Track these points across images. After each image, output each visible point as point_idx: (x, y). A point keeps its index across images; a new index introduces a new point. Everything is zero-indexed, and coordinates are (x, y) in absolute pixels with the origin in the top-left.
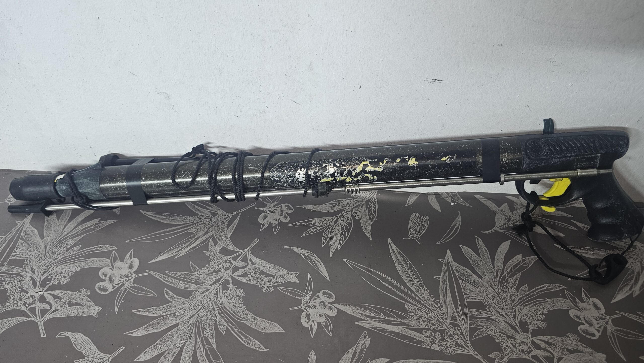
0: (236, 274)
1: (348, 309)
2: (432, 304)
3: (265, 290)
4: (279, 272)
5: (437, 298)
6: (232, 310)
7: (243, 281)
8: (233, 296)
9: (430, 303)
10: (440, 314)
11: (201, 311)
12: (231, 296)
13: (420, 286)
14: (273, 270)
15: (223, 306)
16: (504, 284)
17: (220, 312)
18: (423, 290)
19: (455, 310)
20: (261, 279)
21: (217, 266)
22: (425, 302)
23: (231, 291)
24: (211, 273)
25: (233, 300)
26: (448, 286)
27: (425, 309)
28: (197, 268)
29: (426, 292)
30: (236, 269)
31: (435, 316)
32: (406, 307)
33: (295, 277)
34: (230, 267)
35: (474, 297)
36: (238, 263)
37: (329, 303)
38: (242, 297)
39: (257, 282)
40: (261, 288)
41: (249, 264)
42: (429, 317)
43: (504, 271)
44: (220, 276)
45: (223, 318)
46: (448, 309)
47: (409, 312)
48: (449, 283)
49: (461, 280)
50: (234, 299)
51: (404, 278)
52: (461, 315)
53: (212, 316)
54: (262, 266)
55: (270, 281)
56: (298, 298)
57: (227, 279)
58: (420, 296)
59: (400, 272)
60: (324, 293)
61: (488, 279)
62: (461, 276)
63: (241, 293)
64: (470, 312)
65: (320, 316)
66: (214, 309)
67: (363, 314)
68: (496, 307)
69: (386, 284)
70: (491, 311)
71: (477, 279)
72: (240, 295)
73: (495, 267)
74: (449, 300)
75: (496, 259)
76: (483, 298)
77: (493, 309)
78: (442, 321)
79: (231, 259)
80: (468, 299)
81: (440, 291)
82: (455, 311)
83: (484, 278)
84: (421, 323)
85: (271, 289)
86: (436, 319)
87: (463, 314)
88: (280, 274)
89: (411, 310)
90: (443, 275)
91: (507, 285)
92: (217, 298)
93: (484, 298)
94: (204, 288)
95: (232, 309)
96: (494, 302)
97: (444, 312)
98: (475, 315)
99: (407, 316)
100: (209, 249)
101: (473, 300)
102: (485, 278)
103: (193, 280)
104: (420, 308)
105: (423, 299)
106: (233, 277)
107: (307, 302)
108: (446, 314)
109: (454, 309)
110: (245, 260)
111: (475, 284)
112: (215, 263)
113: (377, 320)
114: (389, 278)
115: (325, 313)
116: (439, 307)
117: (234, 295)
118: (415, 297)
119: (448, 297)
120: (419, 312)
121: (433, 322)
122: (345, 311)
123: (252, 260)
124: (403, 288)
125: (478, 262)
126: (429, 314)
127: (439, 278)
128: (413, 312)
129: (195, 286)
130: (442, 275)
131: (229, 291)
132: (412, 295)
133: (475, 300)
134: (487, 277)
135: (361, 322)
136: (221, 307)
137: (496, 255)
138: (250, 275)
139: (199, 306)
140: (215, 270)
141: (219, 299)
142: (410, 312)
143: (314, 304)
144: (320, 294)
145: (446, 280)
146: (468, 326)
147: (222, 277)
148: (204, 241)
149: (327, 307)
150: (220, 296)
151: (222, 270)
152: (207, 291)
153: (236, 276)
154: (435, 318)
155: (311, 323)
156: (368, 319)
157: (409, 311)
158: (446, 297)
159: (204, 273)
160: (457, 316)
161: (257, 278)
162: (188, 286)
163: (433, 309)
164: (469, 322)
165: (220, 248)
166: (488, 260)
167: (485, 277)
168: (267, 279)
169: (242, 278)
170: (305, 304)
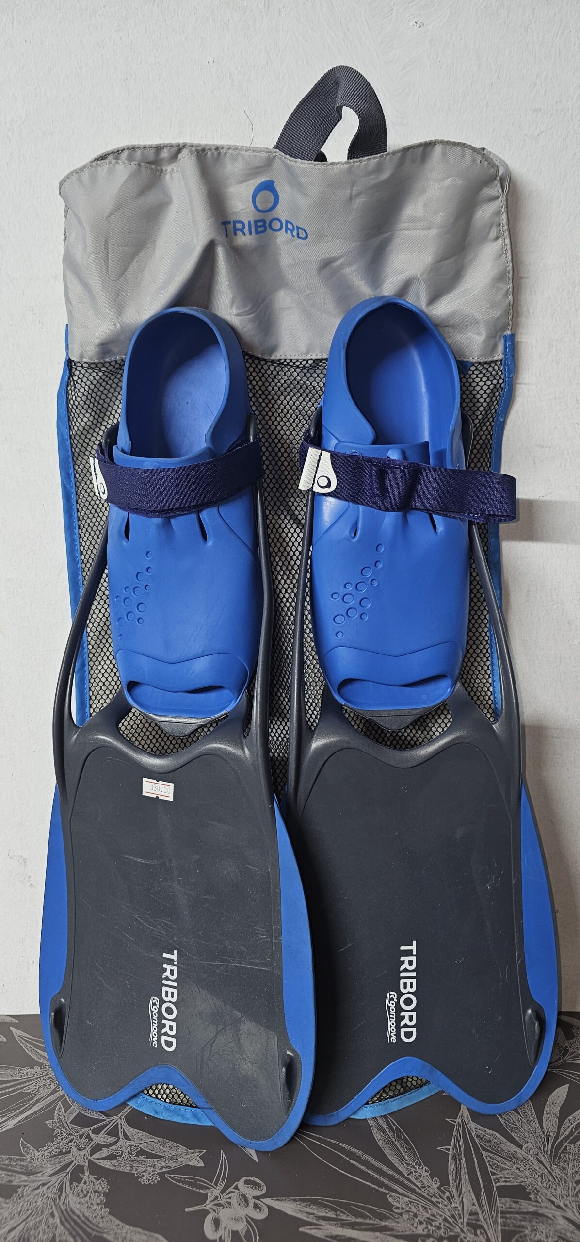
0: (97, 1155)
1: (288, 1207)
2: (435, 1193)
3: (144, 1181)
4: (170, 1151)
5: (445, 1182)
6: (84, 1215)
7: (107, 1167)
8: (88, 1192)
9: (431, 1191)
10: (449, 1210)
11: (30, 1218)
12: (85, 1192)
13: (414, 1164)
14: (162, 1147)
15: (69, 1210)
16: (560, 1155)
17: (63, 1219)
18: (420, 1171)
19: (475, 1201)
20: (138, 1162)
21: (65, 1144)
22: (423, 1189)
23: (85, 1183)
24: (55, 1156)
25: (88, 1198)
26: (463, 1162)
27: (423, 1202)
28: (32, 1148)
29: (424, 1174)
30: (98, 1148)
31: (441, 1213)
32: (390, 1200)
33: (198, 1158)
34: (87, 1144)
35: (509, 1178)
36: (102, 1138)
37: (254, 1198)
38: (105, 1192)
39: (132, 1167)
40: (139, 1177)
41: (121, 1139)
42: (431, 1215)
43: (560, 1134)
44: (70, 1161)
45: (68, 1230)
46: (464, 1200)
47: (395, 1209)
48: (465, 1157)
49: (485, 1152)
50: (90, 1197)
51: (388, 1151)
52: (486, 1209)
53: (48, 1227)
54: (142, 1142)
55: (154, 1166)
56: (201, 1191)
57: (80, 1164)
58: (414, 1181)
59: (380, 1143)
60: (247, 1182)
61: (532, 1147)
62: (486, 1145)
63: (102, 1186)
64: (501, 1204)
65: (237, 1220)
66: (52, 1215)
67: (314, 1214)
68: (548, 1193)
69: (355, 1163)
70: (540, 1200)
71: (513, 1148)
72: (101, 1189)
73: (545, 1128)
74: (466, 1186)
75: (545, 1115)
76: (523, 1180)
77: (542, 1197)
78: (453, 1222)
79: (90, 1132)
80: (499, 1182)
81: (449, 1171)
82: (476, 1204)
83: (525, 1146)
84: (415, 1225)
85: (154, 1178)
86: (443, 1218)
87: (490, 1208)
88: (173, 1154)
89: (398, 1205)
90: (455, 1145)
91: (565, 1156)
92: (60, 1197)
93: (526, 1180)
94: (40, 1181)
95: (85, 1213)
96: (544, 1185)
97: (456, 1205)
98: (511, 1208)
99: (392, 1216)
100: (55, 1118)
101: (508, 1184)
102: (527, 1148)
103: (22, 1169)
104: (415, 1200)
105: (419, 1185)
106: (93, 1162)
107: (216, 1198)
108: (460, 1208)
109: (475, 1199)
110: (114, 1132)
111: (511, 1157)
112: (62, 1139)
113: (338, 1224)
114: (360, 1153)
115: (247, 1215)
116: (448, 1198)
117: (90, 1191)
118: (406, 1182)
119: (463, 1180)
120: (411, 1206)
121: (437, 1224)
122: (282, 1210)
123: (127, 1132)
124: (385, 1168)
125: (514, 1122)
126: (430, 1209)
127: (448, 1150)
128: (402, 1208)
129: (24, 1177)
130: (452, 1144)
131: (82, 1185)
132: (401, 1179)
133: (511, 1184)
134: (531, 1145)
135: (310, 1227)
136: (66, 1210)
137: (546, 1108)
138: (120, 1156)
139: (28, 1210)
140: (61, 1151)
141: (63, 1198)
142: (397, 1208)
143: (229, 1200)
144: (241, 1184)
145: (460, 1151)
146: (500, 1227)
147: (73, 1161)
148: (48, 1106)
149: (251, 1205)
150: (66, 1192)
151: (74, 1149)
152: (43, 1185)
153: (96, 1159)
154: (441, 1216)
155: (221, 1232)
156: (323, 1222)
157: (394, 1206)
158: (461, 1180)
159: (42, 1156)
160: (479, 1211)
161: (132, 1161)
162: (12, 1178)
163: (437, 1202)
164: (500, 1220)
165: (72, 1117)
166: (531, 1118)
167: (528, 1144)
168: (150, 1162)
169: (105, 1161)
170: (212, 1201)
